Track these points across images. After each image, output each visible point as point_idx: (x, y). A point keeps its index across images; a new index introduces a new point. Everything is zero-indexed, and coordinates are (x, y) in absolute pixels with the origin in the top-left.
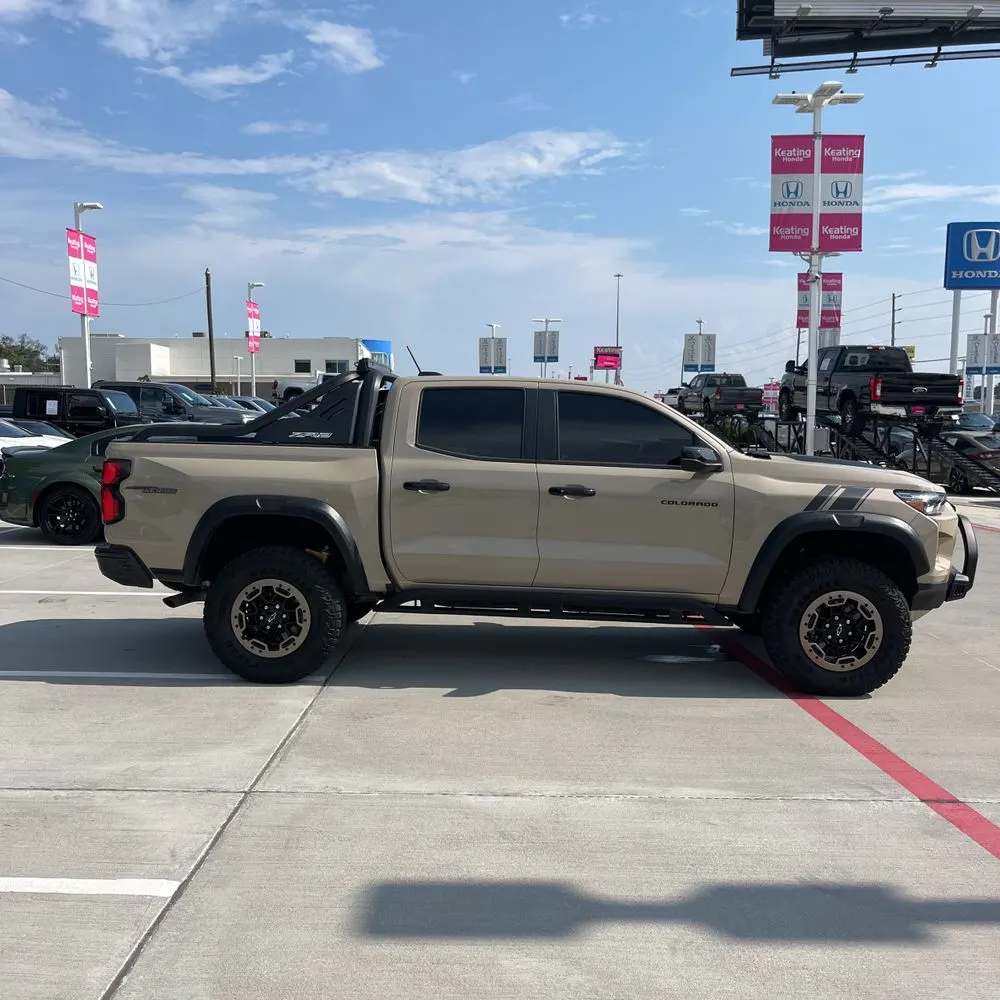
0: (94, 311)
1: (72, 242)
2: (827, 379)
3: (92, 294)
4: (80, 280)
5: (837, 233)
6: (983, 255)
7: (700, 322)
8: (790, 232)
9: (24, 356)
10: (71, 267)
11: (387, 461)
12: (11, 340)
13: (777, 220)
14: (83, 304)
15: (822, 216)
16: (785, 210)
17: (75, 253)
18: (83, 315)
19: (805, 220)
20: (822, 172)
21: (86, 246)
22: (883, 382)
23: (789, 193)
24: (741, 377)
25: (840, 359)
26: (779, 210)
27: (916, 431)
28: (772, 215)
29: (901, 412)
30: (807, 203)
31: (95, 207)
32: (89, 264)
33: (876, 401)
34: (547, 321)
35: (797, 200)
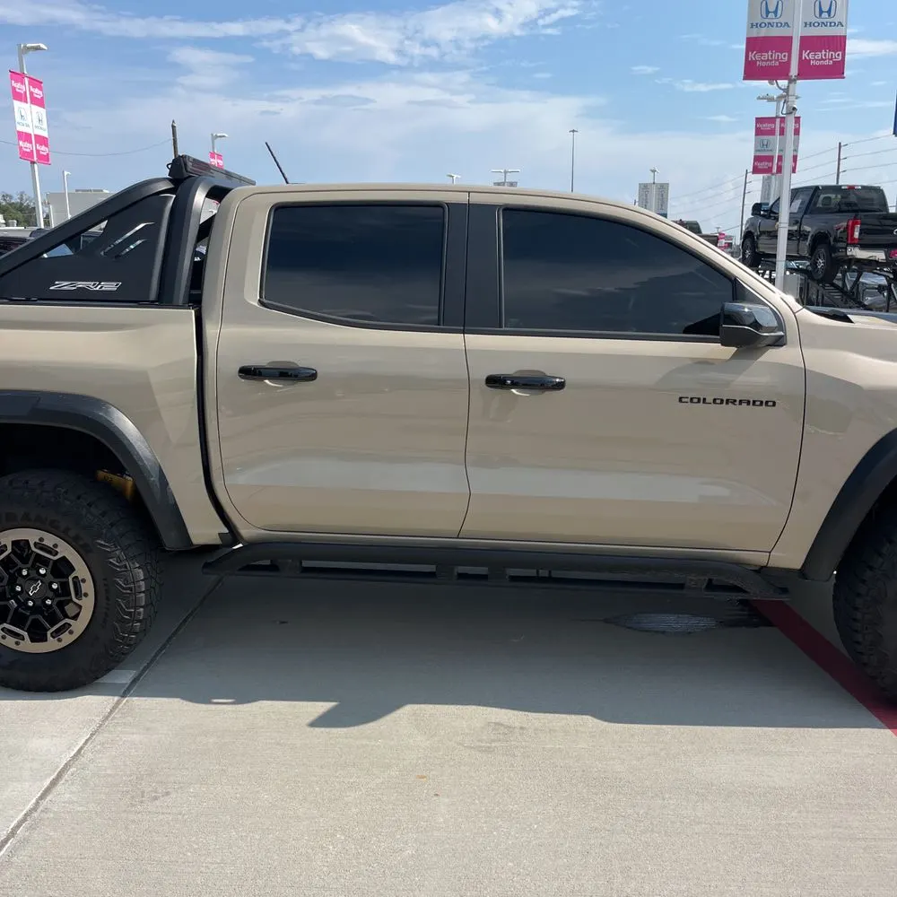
0: (44, 159)
1: (18, 86)
2: (796, 223)
3: (42, 140)
4: (28, 126)
5: (817, 58)
7: (654, 171)
8: (768, 58)
9: (24, 213)
10: (16, 110)
11: (210, 330)
12: (11, 197)
13: (753, 44)
14: (32, 151)
15: (803, 38)
16: (763, 32)
17: (19, 97)
18: (33, 163)
19: (784, 43)
21: (32, 89)
22: (861, 224)
23: (768, 12)
24: (697, 224)
25: (812, 199)
26: (755, 33)
27: (892, 276)
28: (747, 38)
29: (880, 255)
31: (38, 48)
32: (36, 108)
33: (854, 245)
34: (506, 172)
35: (775, 21)
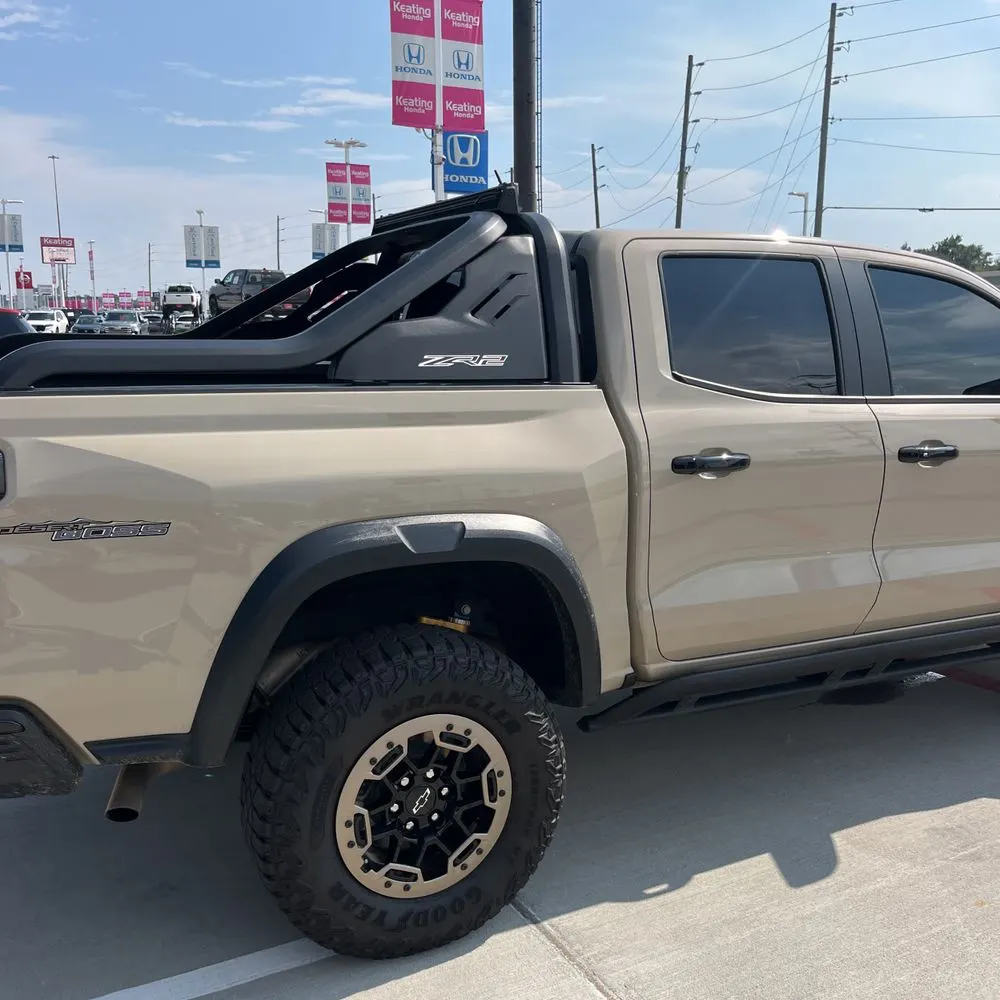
5: (460, 110)
6: (464, 161)
8: (414, 105)
13: (399, 89)
15: (446, 89)
16: (408, 77)
19: (428, 91)
20: (443, 38)
23: (411, 57)
26: (400, 77)
28: (393, 82)
30: (429, 72)
35: (419, 67)
